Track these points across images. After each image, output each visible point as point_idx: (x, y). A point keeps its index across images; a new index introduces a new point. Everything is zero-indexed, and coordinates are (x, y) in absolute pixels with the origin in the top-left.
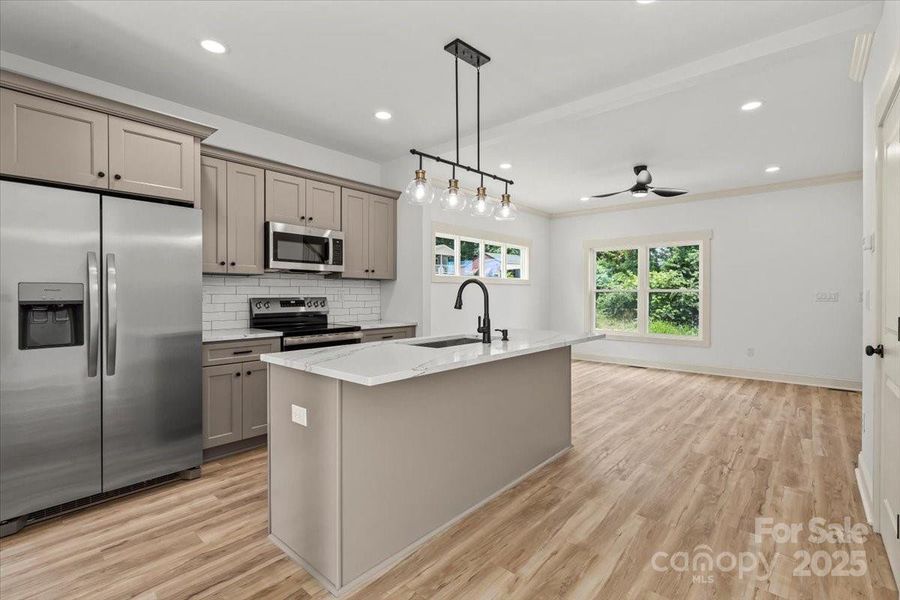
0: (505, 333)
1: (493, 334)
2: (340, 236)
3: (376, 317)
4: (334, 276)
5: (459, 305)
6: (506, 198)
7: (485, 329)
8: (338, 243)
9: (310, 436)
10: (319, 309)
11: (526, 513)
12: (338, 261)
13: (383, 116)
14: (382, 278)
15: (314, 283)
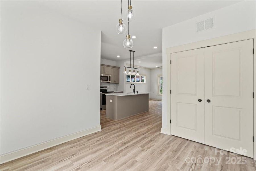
0: (137, 92)
1: (136, 92)
2: (110, 76)
3: (115, 90)
4: (109, 83)
5: (131, 88)
6: (138, 72)
7: (134, 91)
8: (110, 77)
9: (113, 103)
10: (106, 89)
11: (140, 116)
12: (110, 80)
13: (118, 56)
14: (117, 83)
15: (105, 84)
